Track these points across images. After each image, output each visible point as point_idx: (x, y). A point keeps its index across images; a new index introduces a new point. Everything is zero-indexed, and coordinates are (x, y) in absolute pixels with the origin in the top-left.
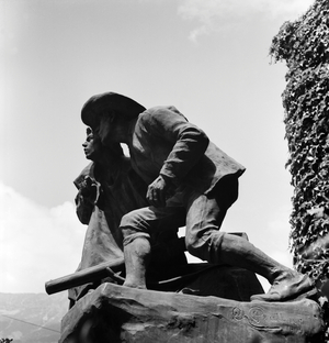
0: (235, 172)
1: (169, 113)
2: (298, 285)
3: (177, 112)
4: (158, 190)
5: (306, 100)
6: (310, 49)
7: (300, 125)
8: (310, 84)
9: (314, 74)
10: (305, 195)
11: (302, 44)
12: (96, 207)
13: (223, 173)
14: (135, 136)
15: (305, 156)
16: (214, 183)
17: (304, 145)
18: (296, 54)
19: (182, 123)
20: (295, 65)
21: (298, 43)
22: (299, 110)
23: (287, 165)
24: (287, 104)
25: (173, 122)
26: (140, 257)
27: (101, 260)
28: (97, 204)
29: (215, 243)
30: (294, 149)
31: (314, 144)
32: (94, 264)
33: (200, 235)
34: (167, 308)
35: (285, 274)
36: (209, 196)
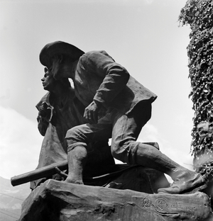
0: (149, 98)
1: (101, 56)
2: (193, 181)
3: (107, 55)
4: (91, 112)
5: (203, 51)
6: (206, 16)
7: (199, 68)
8: (206, 40)
9: (209, 33)
10: (202, 116)
11: (201, 13)
12: (50, 124)
13: (140, 99)
14: (76, 73)
15: (202, 89)
16: (133, 106)
17: (201, 82)
18: (197, 20)
19: (110, 62)
20: (196, 28)
21: (198, 12)
22: (198, 58)
23: (190, 95)
24: (190, 54)
25: (103, 62)
26: (79, 160)
27: (53, 162)
28: (51, 122)
29: (132, 150)
30: (195, 85)
31: (209, 81)
32: (47, 164)
33: (121, 144)
34: (94, 198)
35: (184, 173)
36: (129, 116)
